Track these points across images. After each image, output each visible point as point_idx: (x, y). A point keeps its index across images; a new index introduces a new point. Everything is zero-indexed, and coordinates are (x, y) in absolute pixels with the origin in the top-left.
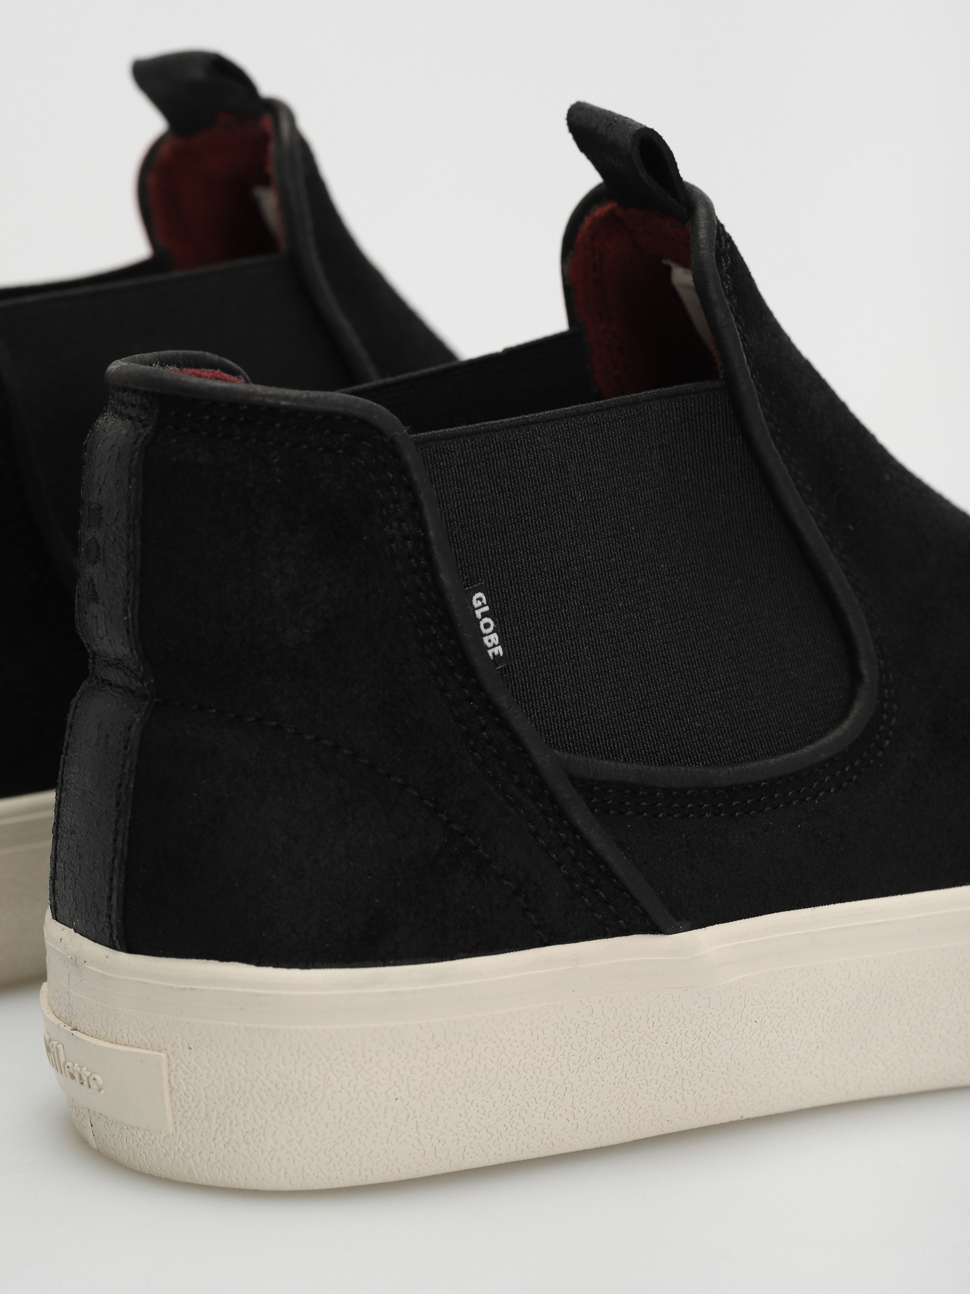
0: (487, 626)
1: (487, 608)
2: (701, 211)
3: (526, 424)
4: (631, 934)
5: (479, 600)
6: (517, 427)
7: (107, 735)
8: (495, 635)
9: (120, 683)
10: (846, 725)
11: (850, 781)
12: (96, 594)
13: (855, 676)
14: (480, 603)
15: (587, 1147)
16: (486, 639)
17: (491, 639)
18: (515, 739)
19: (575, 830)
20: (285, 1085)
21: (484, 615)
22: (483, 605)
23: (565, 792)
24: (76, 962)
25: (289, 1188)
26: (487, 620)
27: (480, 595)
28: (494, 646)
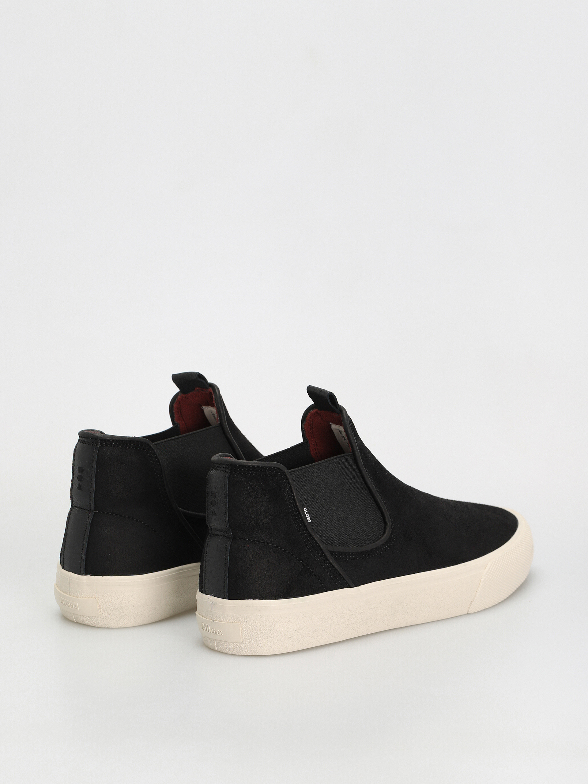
0: (307, 515)
1: (307, 511)
2: (344, 412)
3: (311, 466)
4: (344, 588)
5: (305, 509)
6: (309, 467)
7: (220, 548)
8: (309, 518)
9: (222, 535)
10: (385, 535)
11: (388, 549)
12: (215, 513)
13: (385, 523)
14: (305, 510)
15: (334, 642)
16: (307, 519)
17: (309, 519)
18: (316, 542)
19: (330, 563)
20: (270, 628)
21: (307, 513)
22: (306, 511)
23: (328, 554)
24: (214, 604)
25: (270, 654)
26: (307, 514)
27: (305, 508)
28: (309, 520)
